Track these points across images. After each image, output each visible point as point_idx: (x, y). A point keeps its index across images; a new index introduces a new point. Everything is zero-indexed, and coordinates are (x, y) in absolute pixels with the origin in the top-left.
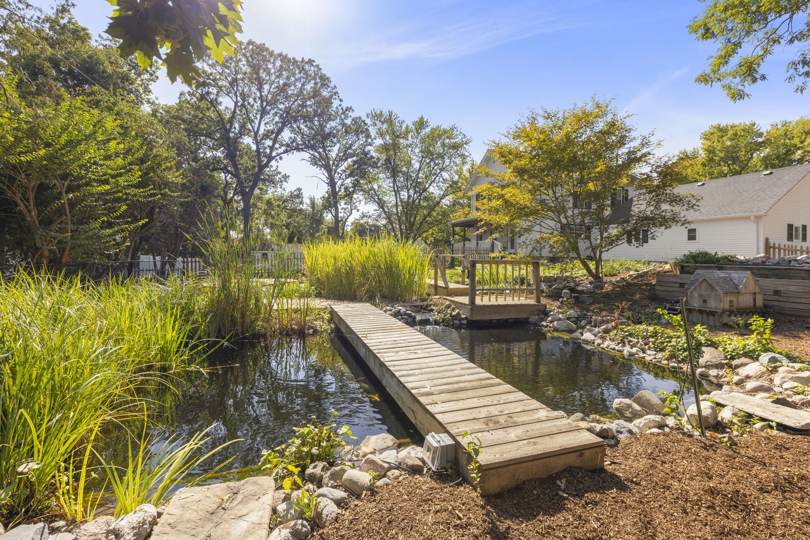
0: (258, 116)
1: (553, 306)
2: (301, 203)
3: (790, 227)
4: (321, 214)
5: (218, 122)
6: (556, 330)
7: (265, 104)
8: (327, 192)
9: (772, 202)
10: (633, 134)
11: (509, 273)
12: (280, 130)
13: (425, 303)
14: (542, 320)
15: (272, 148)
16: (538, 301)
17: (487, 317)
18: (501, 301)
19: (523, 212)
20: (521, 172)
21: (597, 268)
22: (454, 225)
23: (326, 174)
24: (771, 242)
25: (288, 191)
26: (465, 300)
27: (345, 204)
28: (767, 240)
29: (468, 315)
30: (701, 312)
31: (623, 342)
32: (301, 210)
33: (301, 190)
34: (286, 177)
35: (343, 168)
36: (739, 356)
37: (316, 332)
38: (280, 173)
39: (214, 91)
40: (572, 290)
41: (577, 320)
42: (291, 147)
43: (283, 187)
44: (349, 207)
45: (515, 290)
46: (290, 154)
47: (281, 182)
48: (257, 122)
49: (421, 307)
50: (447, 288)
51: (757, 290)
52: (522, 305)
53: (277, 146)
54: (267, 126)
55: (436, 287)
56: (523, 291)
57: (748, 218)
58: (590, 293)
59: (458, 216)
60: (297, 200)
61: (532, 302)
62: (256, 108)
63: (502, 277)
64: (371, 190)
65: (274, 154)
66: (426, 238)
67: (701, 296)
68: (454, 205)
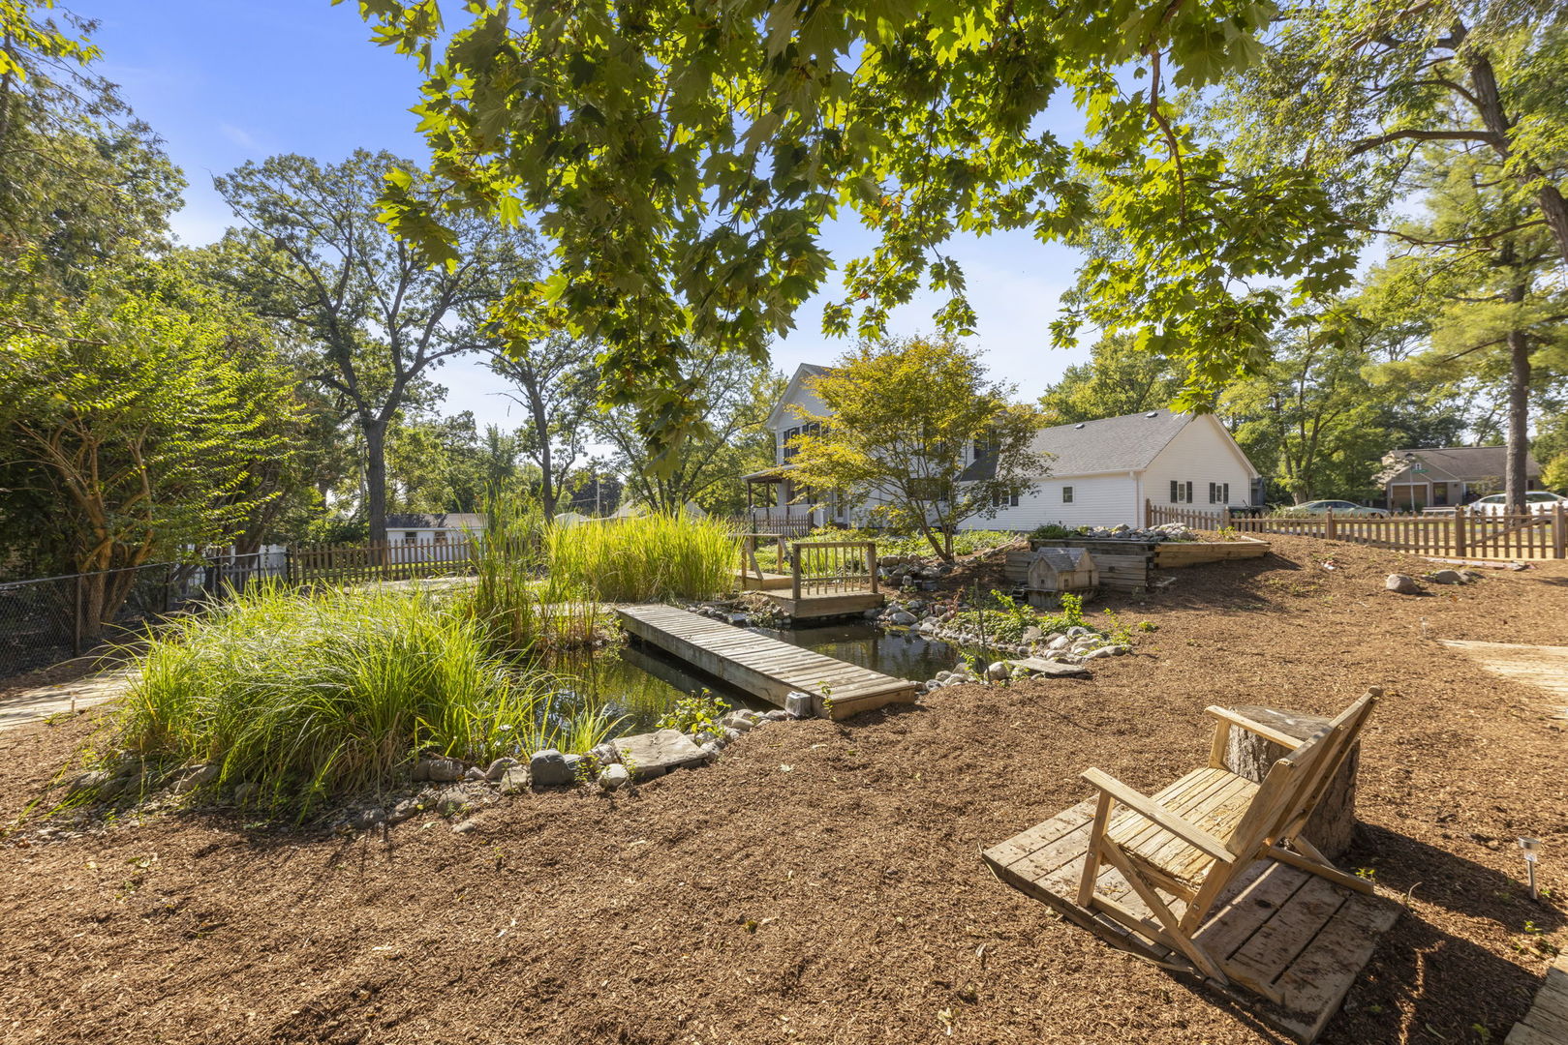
0: (396, 286)
1: (891, 595)
2: (473, 439)
3: (1174, 484)
4: (510, 459)
5: (311, 291)
6: (895, 623)
7: (409, 264)
8: (526, 422)
9: (1154, 453)
10: (985, 377)
11: (841, 555)
12: (439, 313)
13: (735, 601)
14: (880, 613)
15: (423, 344)
16: (875, 590)
17: (815, 614)
18: (831, 593)
19: (852, 474)
20: (851, 420)
21: (947, 546)
22: (750, 481)
23: (524, 389)
24: (1152, 504)
25: (445, 415)
26: (788, 594)
27: (563, 443)
28: (1148, 501)
29: (793, 612)
30: (1039, 593)
31: (960, 629)
32: (472, 451)
33: (471, 414)
34: (441, 391)
35: (554, 380)
36: (1052, 631)
37: (605, 643)
38: (429, 384)
39: (301, 232)
40: (915, 576)
41: (918, 611)
42: (461, 343)
43: (436, 408)
44: (569, 448)
45: (847, 579)
46: (459, 356)
47: (432, 399)
48: (393, 296)
49: (731, 606)
50: (760, 580)
51: (1093, 567)
52: (856, 597)
53: (433, 340)
54: (411, 302)
55: (744, 578)
56: (856, 579)
57: (1127, 474)
58: (936, 579)
59: (755, 467)
60: (463, 434)
61: (868, 592)
62: (390, 270)
63: (831, 562)
64: (606, 418)
65: (427, 353)
66: (703, 499)
67: (1039, 576)
68: (748, 445)
